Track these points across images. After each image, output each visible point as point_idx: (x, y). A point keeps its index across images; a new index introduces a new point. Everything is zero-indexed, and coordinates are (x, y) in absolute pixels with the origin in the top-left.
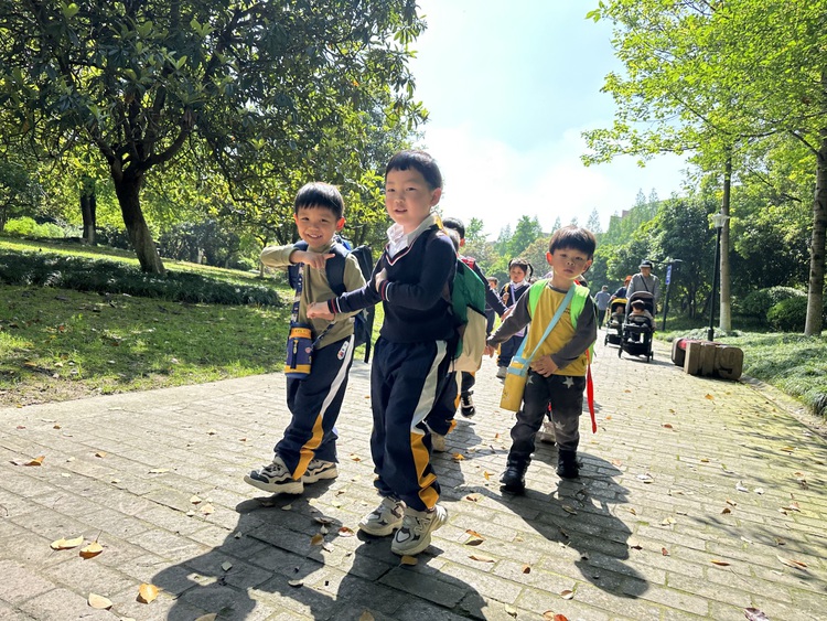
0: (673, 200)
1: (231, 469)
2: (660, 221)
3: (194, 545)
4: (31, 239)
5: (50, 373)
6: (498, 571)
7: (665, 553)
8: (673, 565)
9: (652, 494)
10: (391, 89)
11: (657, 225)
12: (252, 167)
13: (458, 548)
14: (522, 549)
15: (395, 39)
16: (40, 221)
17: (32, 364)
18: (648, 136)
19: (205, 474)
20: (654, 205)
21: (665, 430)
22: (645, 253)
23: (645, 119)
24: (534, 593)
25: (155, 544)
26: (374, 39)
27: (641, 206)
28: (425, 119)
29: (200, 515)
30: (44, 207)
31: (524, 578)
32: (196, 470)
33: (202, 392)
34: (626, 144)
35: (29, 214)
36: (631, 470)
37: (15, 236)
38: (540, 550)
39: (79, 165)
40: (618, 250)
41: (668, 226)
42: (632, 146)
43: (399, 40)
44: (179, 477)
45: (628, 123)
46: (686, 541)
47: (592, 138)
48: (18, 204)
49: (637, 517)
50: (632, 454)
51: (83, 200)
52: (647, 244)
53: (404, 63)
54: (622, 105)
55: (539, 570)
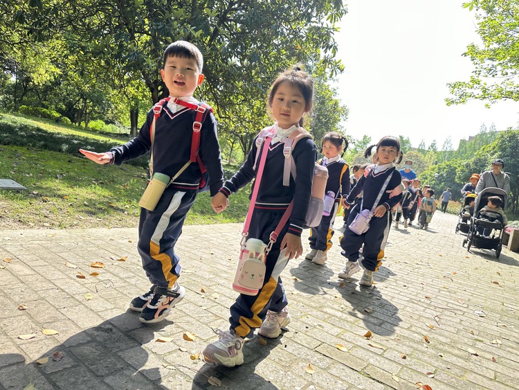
0: (508, 132)
1: (225, 275)
2: (497, 145)
3: (210, 314)
4: (102, 133)
5: (123, 211)
6: (386, 355)
7: (494, 360)
8: (500, 368)
9: (485, 324)
10: (321, 51)
11: (494, 148)
12: (231, 98)
13: (361, 339)
14: (400, 345)
15: (327, 20)
16: (107, 122)
17: (113, 205)
18: (494, 87)
19: (211, 276)
20: (493, 134)
21: (494, 285)
22: (484, 166)
23: (493, 76)
24: (409, 371)
25: (190, 311)
26: (313, 19)
27: (483, 134)
28: (342, 71)
29: (212, 299)
30: (109, 115)
31: (402, 362)
32: (207, 273)
33: (204, 230)
34: (478, 92)
35: (101, 119)
36: (470, 307)
37: (94, 131)
38: (412, 347)
39: (133, 92)
40: (464, 163)
41: (503, 150)
42: (482, 94)
43: (329, 20)
44: (198, 276)
45: (481, 78)
46: (509, 356)
47: (454, 87)
48: (96, 112)
49: (475, 336)
50: (471, 298)
51: (132, 112)
52: (485, 160)
53: (331, 35)
54: (477, 66)
55: (412, 358)
